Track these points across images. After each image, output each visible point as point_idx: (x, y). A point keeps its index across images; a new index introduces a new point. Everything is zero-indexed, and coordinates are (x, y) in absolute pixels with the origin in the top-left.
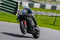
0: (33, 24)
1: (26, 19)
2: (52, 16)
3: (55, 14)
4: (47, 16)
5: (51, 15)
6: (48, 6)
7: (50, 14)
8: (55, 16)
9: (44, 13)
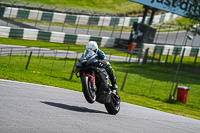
0: (108, 83)
1: (96, 71)
2: (66, 59)
3: (72, 54)
4: (55, 59)
5: (64, 56)
6: (58, 36)
7: (62, 53)
8: (73, 60)
9: (47, 52)
